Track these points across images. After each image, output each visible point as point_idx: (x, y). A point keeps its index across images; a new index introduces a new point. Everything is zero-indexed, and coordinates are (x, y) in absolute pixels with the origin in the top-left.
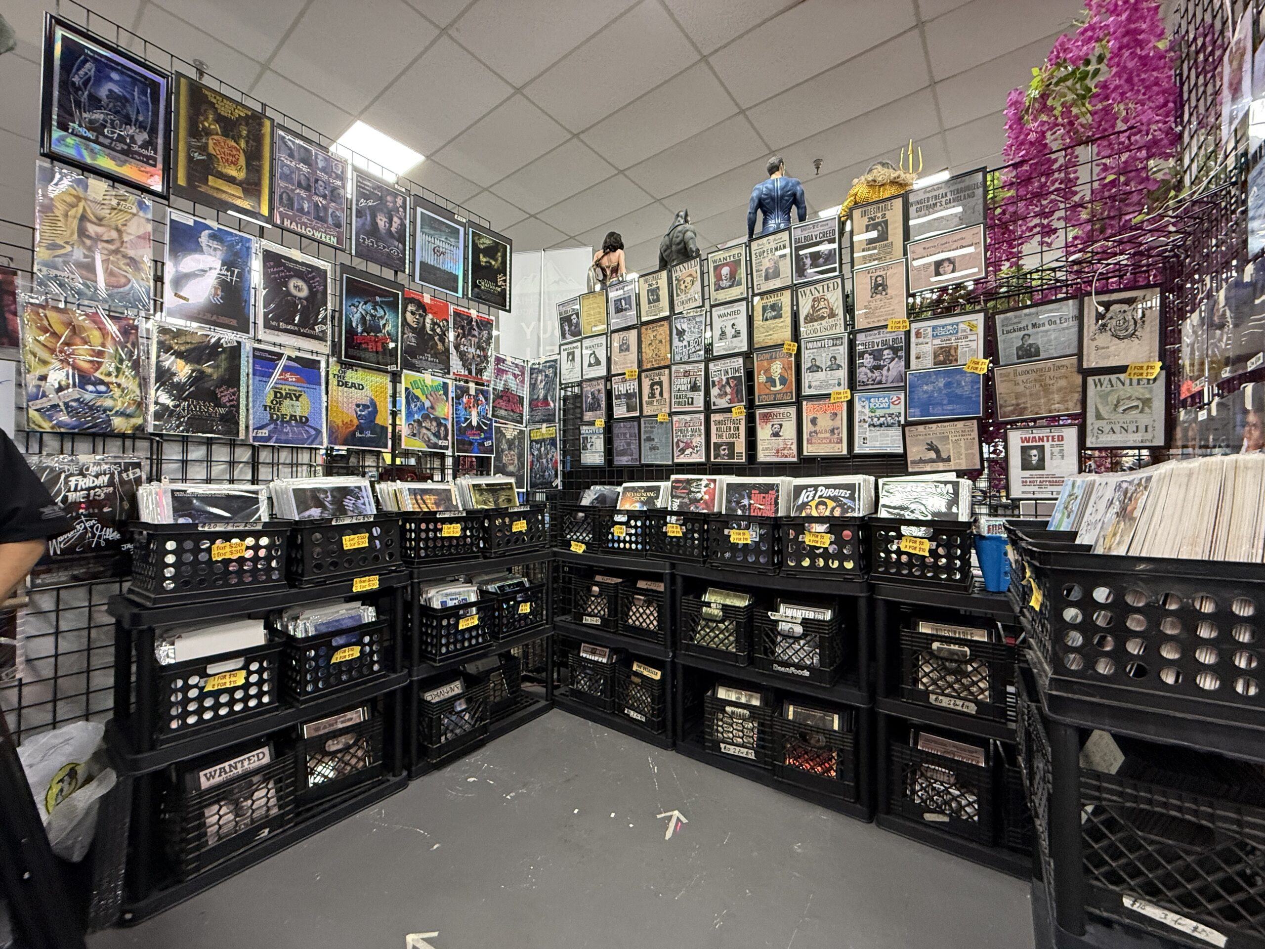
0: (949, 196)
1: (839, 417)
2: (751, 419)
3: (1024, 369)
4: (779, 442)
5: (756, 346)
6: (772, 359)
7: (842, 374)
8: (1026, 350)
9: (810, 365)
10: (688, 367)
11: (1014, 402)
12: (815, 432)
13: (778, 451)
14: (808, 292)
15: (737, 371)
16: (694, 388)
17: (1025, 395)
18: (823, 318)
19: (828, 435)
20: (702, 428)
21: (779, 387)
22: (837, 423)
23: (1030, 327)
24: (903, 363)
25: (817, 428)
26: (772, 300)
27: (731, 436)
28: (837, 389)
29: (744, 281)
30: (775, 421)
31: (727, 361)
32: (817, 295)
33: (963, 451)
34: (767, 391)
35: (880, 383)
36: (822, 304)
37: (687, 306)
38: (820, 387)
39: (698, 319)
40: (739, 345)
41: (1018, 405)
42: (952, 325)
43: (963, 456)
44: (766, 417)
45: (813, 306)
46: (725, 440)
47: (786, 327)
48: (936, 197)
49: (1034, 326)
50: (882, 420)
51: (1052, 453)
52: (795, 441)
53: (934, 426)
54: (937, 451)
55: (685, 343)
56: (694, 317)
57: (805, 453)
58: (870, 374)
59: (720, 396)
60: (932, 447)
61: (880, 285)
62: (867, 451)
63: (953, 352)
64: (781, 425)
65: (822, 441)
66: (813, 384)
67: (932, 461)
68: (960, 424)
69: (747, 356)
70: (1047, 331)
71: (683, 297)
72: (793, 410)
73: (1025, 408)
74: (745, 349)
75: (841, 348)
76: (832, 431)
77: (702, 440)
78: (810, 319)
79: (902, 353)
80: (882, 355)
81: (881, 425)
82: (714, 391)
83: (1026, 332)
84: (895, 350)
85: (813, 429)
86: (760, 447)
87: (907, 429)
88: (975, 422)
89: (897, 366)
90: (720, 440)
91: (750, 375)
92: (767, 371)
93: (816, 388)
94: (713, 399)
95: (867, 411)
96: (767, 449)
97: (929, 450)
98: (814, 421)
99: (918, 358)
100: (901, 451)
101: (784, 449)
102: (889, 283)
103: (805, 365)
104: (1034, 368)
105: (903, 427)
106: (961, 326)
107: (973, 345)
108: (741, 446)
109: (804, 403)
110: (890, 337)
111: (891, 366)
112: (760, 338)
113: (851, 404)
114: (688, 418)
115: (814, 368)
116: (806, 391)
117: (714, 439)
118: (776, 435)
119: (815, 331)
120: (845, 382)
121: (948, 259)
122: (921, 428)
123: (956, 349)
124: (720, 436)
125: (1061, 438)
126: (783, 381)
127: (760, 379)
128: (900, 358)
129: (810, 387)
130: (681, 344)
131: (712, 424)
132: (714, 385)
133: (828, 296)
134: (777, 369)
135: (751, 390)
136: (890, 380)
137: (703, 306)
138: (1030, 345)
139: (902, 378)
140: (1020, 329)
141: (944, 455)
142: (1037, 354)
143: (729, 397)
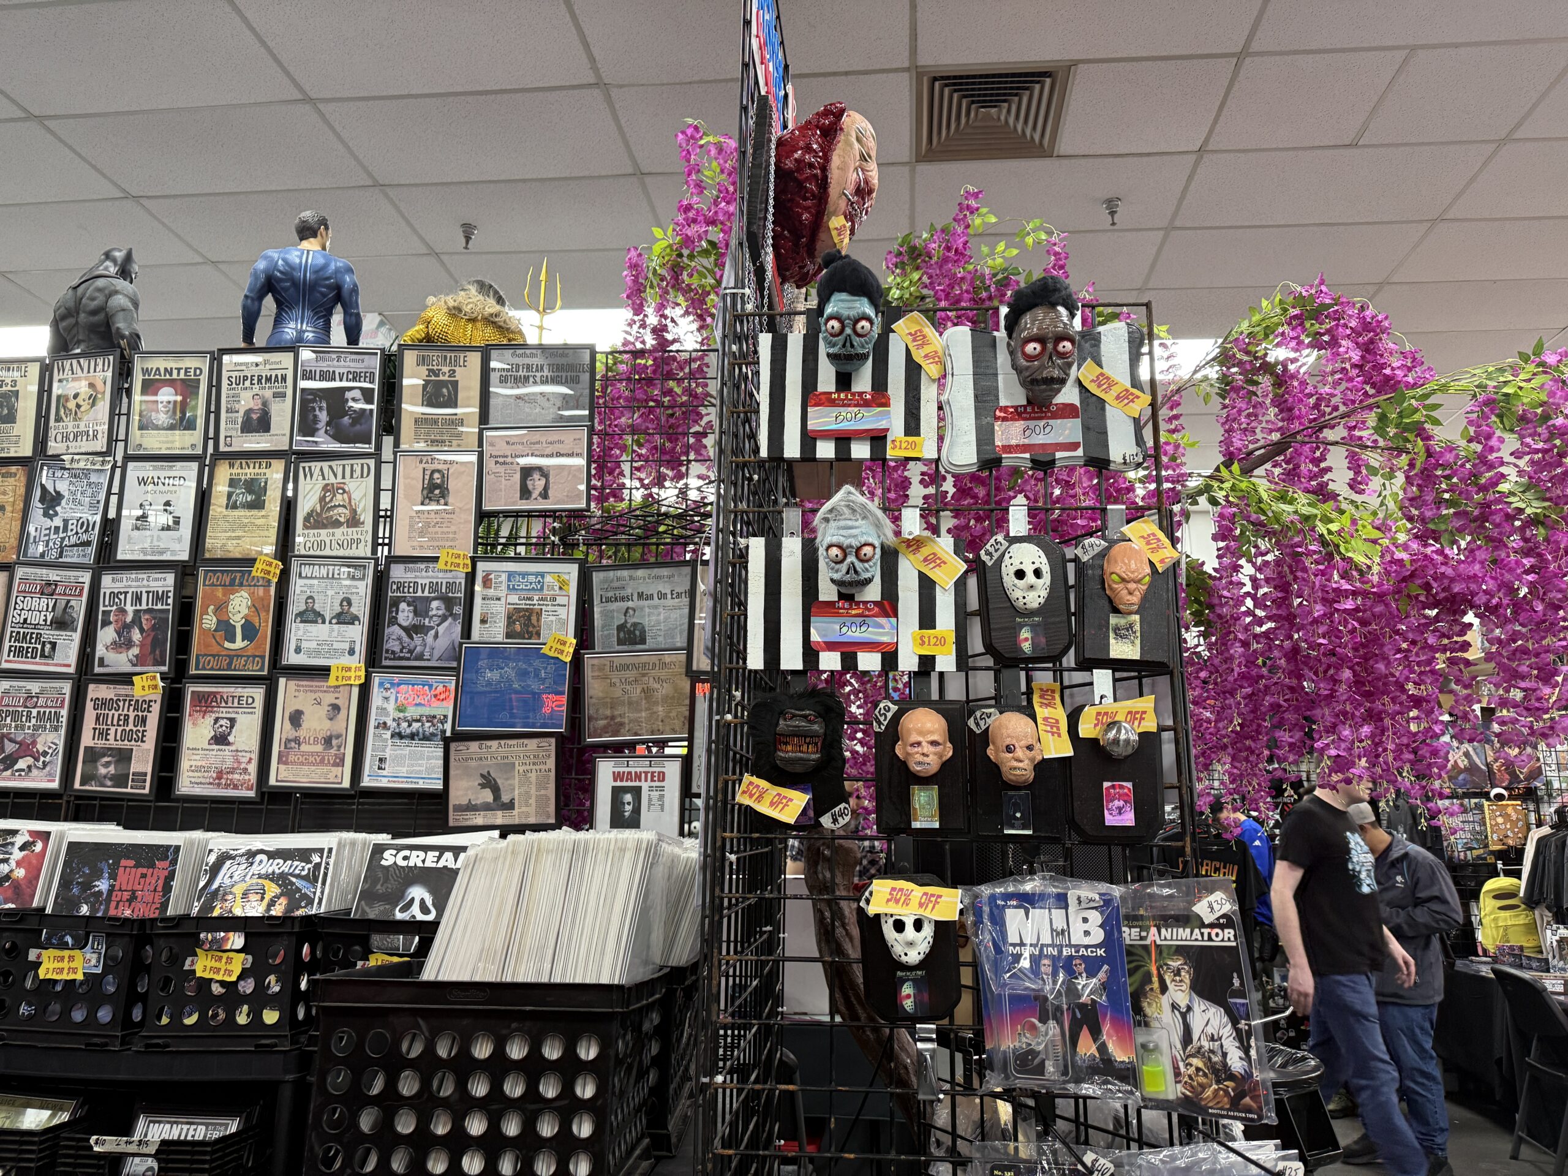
0: (546, 373)
1: (343, 712)
2: (173, 703)
3: (623, 661)
4: (223, 756)
5: (207, 555)
6: (232, 586)
7: (358, 633)
8: (629, 632)
9: (303, 607)
10: (53, 575)
11: (608, 712)
12: (297, 741)
13: (220, 775)
14: (316, 473)
15: (159, 597)
16: (62, 623)
17: (623, 703)
18: (337, 524)
19: (319, 748)
20: (64, 712)
21: (239, 643)
22: (338, 726)
23: (635, 597)
24: (459, 628)
25: (302, 733)
26: (249, 471)
27: (128, 736)
28: (346, 661)
29: (200, 422)
30: (223, 713)
31: (143, 575)
32: (332, 480)
33: (533, 791)
34: (215, 649)
35: (420, 657)
36: (339, 499)
37: (74, 446)
38: (317, 653)
39: (94, 478)
40: (176, 547)
41: (613, 718)
42: (537, 574)
43: (532, 801)
44: (205, 702)
45: (322, 499)
46: (112, 743)
47: (268, 527)
48: (529, 367)
49: (640, 596)
50: (416, 725)
51: (650, 800)
52: (255, 756)
53: (494, 744)
54: (496, 791)
55: (58, 522)
56: (87, 473)
57: (272, 781)
58: (406, 639)
59: (116, 646)
60: (489, 782)
61: (437, 486)
62: (384, 783)
63: (534, 618)
64: (232, 721)
65: (307, 760)
66: (304, 645)
67: (487, 807)
68: (532, 743)
69: (185, 572)
70: (656, 607)
71: (69, 425)
72: (258, 693)
73: (622, 724)
74: (184, 556)
75: (361, 585)
76: (328, 741)
77: (58, 739)
78: (315, 521)
79: (458, 610)
80: (428, 609)
81: (412, 736)
82: (106, 636)
83: (630, 604)
84: (449, 602)
85: (292, 734)
86: (187, 763)
87: (453, 746)
88: (553, 741)
89: (449, 632)
90: (100, 743)
91: (185, 611)
92: (221, 608)
93: (310, 653)
94: (100, 651)
95: (391, 707)
96: (198, 769)
97: (483, 786)
98: (296, 719)
99: (483, 621)
100: (439, 785)
101: (232, 771)
102: (452, 485)
103: (296, 605)
104: (636, 660)
105: (447, 742)
106: (548, 579)
107: (562, 612)
108: (143, 761)
109: (282, 681)
110: (442, 578)
111: (441, 629)
112: (217, 542)
113: (365, 690)
114: (34, 687)
115: (310, 616)
116: (291, 658)
117: (87, 739)
118: (220, 739)
119: (321, 545)
120: (361, 648)
121: (539, 469)
122: (474, 746)
123: (539, 614)
124: (103, 734)
125: (662, 777)
126: (250, 631)
127: (206, 621)
128: (455, 617)
129: (298, 650)
130: (48, 523)
131: (89, 705)
132: (106, 623)
133: (351, 485)
134: (240, 605)
135: (183, 642)
136: (436, 655)
137: (109, 452)
138: (635, 625)
139: (455, 653)
140: (623, 599)
141: (505, 798)
142: (643, 641)
143: (135, 651)
